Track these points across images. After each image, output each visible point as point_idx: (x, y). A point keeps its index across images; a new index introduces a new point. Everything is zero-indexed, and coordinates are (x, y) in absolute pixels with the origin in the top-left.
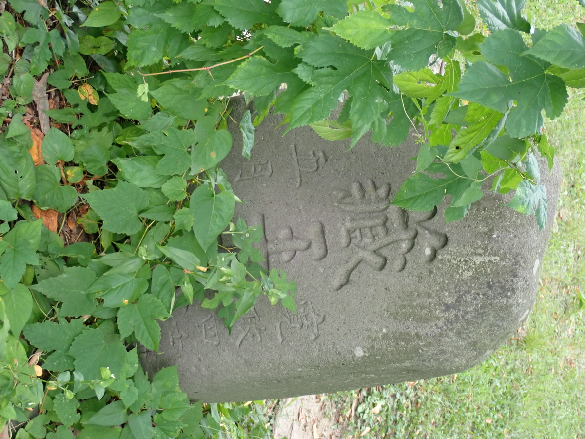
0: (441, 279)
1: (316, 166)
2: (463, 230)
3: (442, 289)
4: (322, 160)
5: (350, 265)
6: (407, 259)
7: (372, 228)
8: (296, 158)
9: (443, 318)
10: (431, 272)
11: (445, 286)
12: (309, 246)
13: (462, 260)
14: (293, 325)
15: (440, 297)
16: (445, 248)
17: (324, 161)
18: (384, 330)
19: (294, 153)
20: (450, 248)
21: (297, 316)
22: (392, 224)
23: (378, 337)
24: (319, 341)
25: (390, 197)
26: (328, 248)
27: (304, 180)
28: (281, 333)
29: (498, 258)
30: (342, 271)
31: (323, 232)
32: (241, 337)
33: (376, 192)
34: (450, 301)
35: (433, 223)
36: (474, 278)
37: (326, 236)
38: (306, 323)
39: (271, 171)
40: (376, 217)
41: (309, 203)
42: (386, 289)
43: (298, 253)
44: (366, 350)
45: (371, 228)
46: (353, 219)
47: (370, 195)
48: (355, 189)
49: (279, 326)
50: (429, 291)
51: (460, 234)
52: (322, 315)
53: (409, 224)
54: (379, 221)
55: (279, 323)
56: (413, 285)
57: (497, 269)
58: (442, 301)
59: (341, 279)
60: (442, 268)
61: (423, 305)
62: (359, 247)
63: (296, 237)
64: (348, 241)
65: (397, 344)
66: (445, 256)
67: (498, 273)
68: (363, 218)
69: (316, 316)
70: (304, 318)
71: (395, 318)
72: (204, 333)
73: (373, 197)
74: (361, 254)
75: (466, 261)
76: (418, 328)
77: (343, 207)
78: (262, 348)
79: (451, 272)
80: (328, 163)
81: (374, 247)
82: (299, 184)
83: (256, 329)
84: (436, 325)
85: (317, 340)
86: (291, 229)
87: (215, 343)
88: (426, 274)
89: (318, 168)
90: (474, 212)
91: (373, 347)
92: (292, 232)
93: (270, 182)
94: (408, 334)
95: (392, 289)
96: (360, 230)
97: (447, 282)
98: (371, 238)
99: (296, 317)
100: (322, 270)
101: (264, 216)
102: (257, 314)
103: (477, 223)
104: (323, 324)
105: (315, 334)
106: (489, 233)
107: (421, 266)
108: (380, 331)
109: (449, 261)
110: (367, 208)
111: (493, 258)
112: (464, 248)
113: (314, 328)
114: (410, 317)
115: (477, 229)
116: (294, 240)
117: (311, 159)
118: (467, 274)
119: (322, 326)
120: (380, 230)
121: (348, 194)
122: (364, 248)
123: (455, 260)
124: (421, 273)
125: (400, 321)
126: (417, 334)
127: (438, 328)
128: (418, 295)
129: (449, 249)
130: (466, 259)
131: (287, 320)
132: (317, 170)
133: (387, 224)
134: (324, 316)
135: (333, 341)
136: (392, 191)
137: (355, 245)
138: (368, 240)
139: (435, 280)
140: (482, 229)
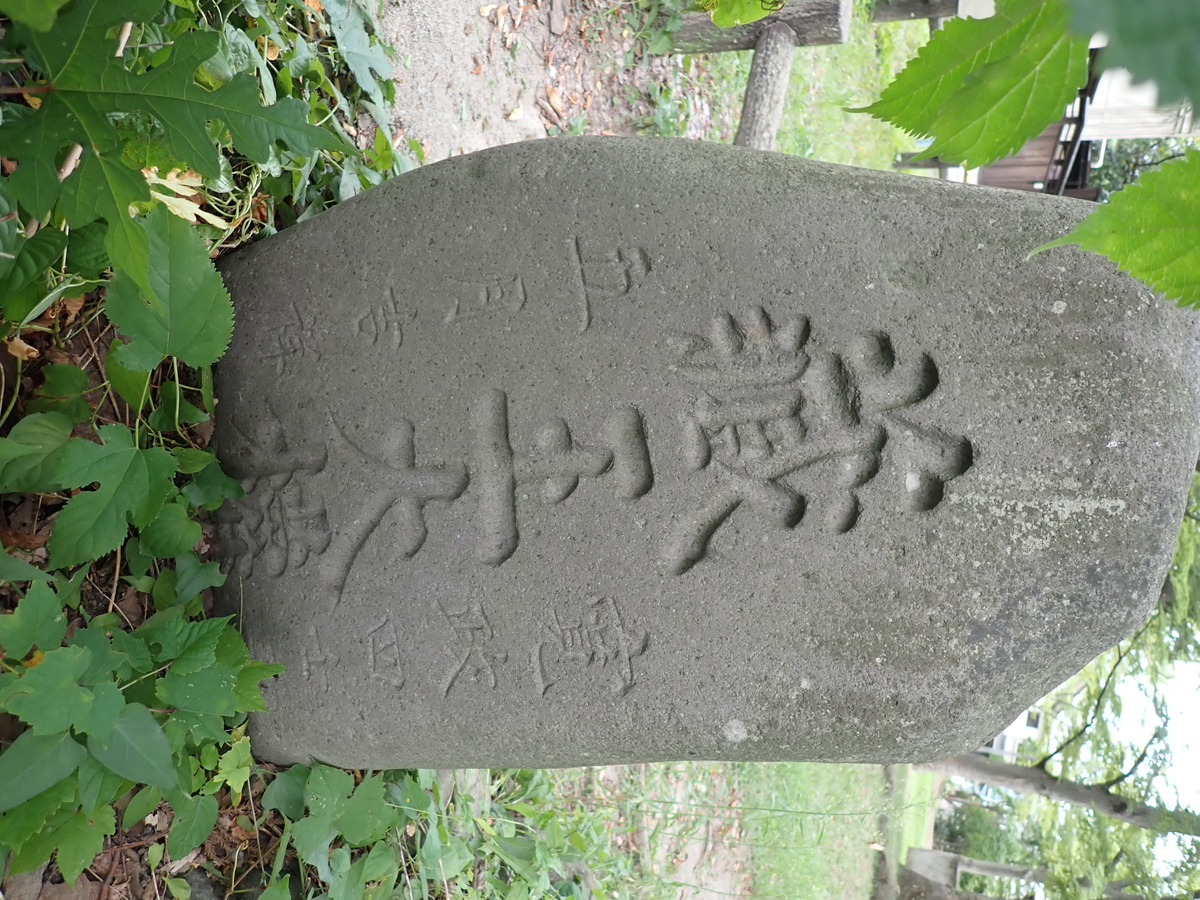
0: (962, 556)
1: (625, 282)
2: (1019, 429)
3: (964, 583)
4: (638, 269)
5: (709, 512)
6: (861, 501)
7: (766, 423)
8: (579, 267)
9: (967, 659)
10: (931, 537)
11: (973, 574)
12: (608, 466)
13: (1020, 508)
14: (570, 654)
15: (958, 604)
16: (968, 475)
17: (644, 271)
18: (805, 684)
19: (575, 257)
20: (983, 473)
21: (580, 633)
22: (816, 414)
23: (789, 699)
24: (634, 697)
25: (809, 347)
26: (656, 470)
27: (597, 314)
28: (543, 670)
29: (1122, 504)
30: (689, 526)
31: (641, 432)
32: (452, 672)
33: (770, 337)
34: (985, 613)
35: (930, 410)
36: (1052, 555)
37: (649, 441)
38: (601, 651)
39: (522, 297)
40: (775, 396)
41: (610, 366)
42: (807, 576)
43: (583, 481)
44: (754, 727)
45: (762, 426)
46: (716, 401)
47: (755, 346)
48: (718, 332)
49: (537, 653)
50: (927, 587)
51: (1008, 439)
52: (642, 634)
53: (862, 412)
54: (781, 407)
55: (537, 648)
56: (883, 568)
57: (1116, 533)
58: (964, 613)
59: (686, 545)
60: (963, 528)
61: (912, 623)
62: (731, 468)
63: (578, 444)
64: (703, 455)
65: (840, 720)
66: (969, 497)
67: (1119, 543)
68: (742, 400)
69: (627, 636)
70: (598, 638)
71: (836, 655)
72: (371, 657)
73: (763, 350)
74: (736, 486)
75: (1030, 511)
76: (900, 685)
77: (690, 375)
78: (498, 703)
79: (990, 538)
80: (653, 273)
81: (768, 470)
82: (584, 324)
83: (485, 655)
84: (949, 677)
85: (629, 695)
86: (566, 425)
87: (396, 682)
88: (916, 541)
89: (629, 287)
90: (1048, 381)
91: (772, 723)
92: (569, 435)
93: (521, 322)
94: (870, 698)
95: (824, 576)
96: (735, 429)
97: (977, 564)
98: (762, 448)
99: (577, 635)
100: (640, 524)
101: (506, 398)
102: (489, 624)
103: (1059, 411)
104: (643, 657)
105: (624, 679)
106: (1095, 436)
107: (903, 519)
108: (792, 685)
109: (983, 510)
110: (750, 377)
111: (1107, 504)
112: (1024, 476)
113: (623, 665)
114: (877, 653)
115: (1058, 427)
116: (575, 451)
117: (612, 269)
118: (1035, 545)
119: (642, 662)
120: (786, 428)
121: (702, 343)
122: (745, 473)
123: (999, 506)
124: (904, 539)
125: (850, 664)
126: (896, 701)
127: (954, 685)
128: (897, 596)
129: (981, 477)
130: (1031, 504)
131: (555, 639)
132: (627, 291)
133: (803, 414)
134: (647, 636)
135: (668, 701)
136: (813, 334)
137: (722, 464)
138: (752, 453)
139: (944, 559)
140: (1072, 424)
